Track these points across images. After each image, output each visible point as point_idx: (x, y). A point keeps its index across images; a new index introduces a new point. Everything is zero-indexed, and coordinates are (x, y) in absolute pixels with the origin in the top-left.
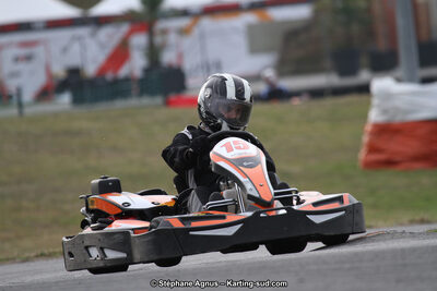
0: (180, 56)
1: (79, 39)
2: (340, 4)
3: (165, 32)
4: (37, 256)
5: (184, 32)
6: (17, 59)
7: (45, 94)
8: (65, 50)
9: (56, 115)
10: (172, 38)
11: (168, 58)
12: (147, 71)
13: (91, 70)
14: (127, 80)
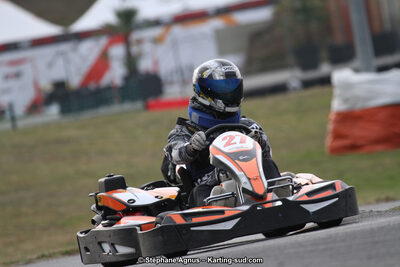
0: (156, 63)
1: (62, 54)
2: (298, 4)
3: (140, 42)
4: (39, 258)
5: (157, 41)
6: (7, 77)
7: (34, 108)
8: (50, 65)
9: (46, 126)
10: (147, 47)
11: (145, 65)
12: (127, 79)
13: (75, 81)
14: (109, 88)
